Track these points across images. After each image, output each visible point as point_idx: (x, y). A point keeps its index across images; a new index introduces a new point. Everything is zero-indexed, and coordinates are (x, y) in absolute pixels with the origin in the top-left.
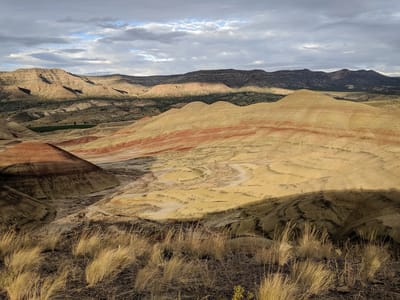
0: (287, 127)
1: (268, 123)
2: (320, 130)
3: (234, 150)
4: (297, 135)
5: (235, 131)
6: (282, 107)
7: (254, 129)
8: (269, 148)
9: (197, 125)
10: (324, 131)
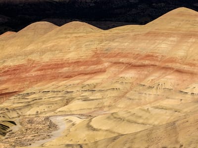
0: (147, 62)
1: (125, 56)
2: (186, 68)
3: (68, 96)
4: (155, 75)
5: (82, 68)
6: (148, 34)
7: (106, 64)
8: (115, 94)
9: (35, 57)
10: (190, 69)
